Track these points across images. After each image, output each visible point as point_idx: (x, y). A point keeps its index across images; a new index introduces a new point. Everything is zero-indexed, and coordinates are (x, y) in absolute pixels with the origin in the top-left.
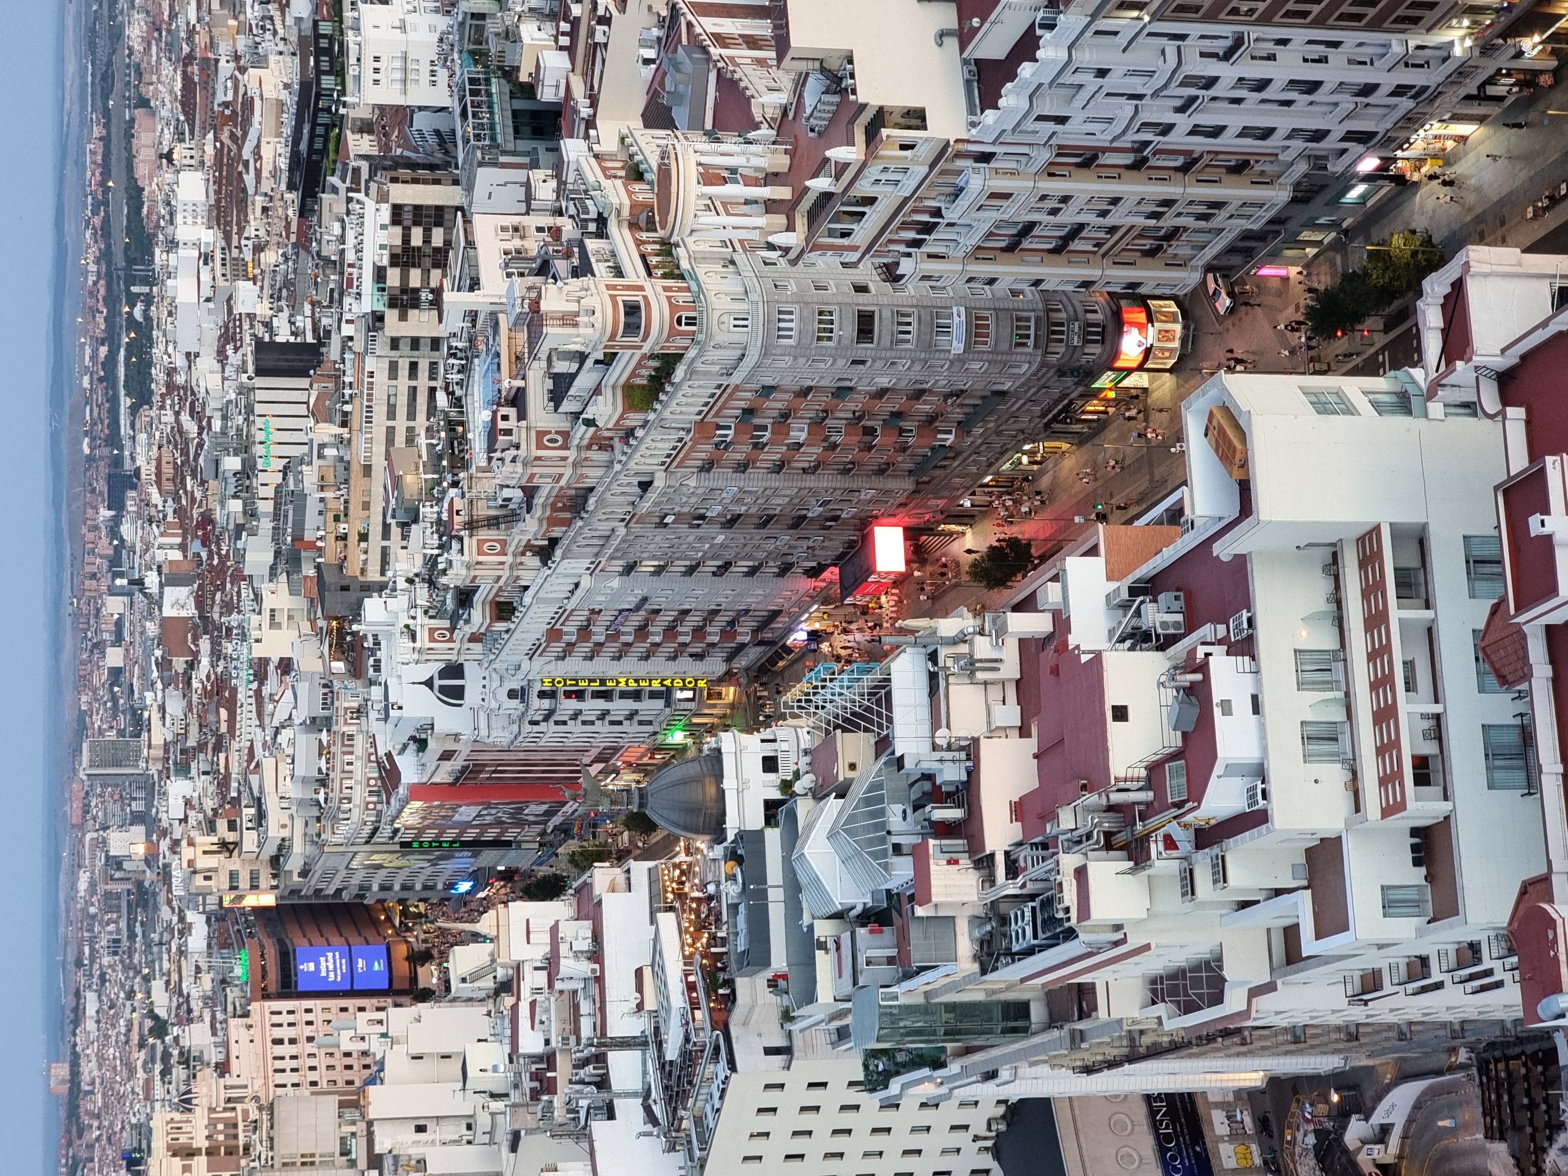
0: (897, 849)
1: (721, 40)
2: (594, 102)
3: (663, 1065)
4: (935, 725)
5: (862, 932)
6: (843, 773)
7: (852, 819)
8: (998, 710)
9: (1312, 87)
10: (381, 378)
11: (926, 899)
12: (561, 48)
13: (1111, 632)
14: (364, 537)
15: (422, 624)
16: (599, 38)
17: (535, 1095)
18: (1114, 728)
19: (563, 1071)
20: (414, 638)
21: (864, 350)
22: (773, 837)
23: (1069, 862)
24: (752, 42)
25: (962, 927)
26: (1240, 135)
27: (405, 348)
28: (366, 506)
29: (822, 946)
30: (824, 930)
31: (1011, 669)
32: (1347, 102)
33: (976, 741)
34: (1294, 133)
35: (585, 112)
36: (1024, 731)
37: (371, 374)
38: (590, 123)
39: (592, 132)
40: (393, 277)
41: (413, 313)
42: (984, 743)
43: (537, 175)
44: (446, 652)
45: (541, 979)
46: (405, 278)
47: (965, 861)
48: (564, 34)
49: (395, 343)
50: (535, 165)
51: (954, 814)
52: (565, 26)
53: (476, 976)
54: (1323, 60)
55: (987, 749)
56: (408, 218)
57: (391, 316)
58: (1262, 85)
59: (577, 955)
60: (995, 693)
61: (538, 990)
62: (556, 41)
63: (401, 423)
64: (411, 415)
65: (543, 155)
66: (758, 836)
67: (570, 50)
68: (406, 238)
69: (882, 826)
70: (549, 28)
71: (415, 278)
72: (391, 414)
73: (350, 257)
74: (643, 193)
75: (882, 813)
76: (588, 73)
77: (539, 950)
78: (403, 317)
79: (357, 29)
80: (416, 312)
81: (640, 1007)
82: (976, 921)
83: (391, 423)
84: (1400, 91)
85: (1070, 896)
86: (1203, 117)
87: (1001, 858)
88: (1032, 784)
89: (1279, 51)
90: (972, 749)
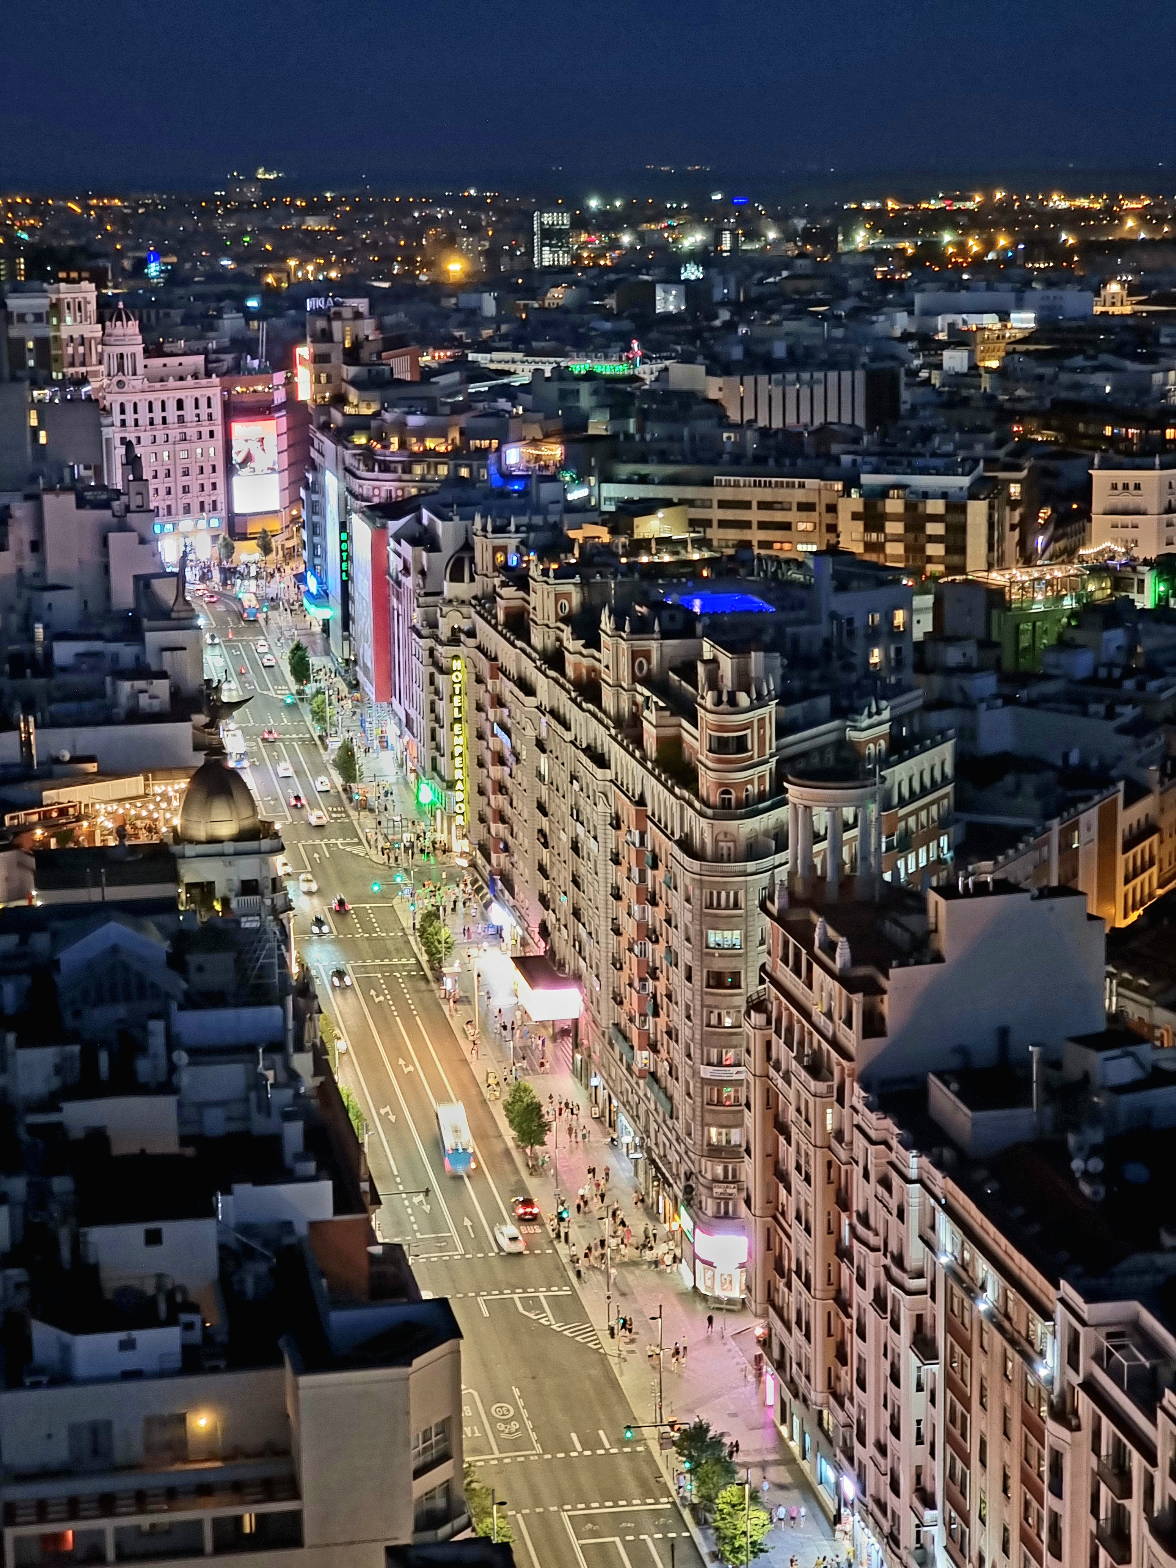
2: (1031, 704)
5: (27, 979)
6: (193, 959)
8: (216, 1113)
9: (895, 1430)
10: (799, 496)
12: (1096, 670)
13: (245, 1227)
14: (643, 480)
16: (1093, 708)
18: (141, 1230)
21: (700, 978)
22: (167, 891)
23: (20, 1185)
26: (860, 1357)
27: (828, 518)
30: (41, 941)
32: (885, 1464)
33: (177, 1090)
34: (862, 1410)
35: (1023, 695)
37: (802, 486)
38: (1009, 700)
39: (1000, 702)
40: (894, 505)
41: (860, 525)
42: (172, 1100)
43: (971, 649)
44: (484, 559)
48: (1110, 673)
49: (832, 508)
51: (104, 1072)
52: (1117, 673)
54: (920, 1441)
55: (167, 1104)
56: (954, 518)
57: (856, 504)
58: (895, 1378)
60: (237, 1110)
62: (1104, 665)
63: (754, 515)
64: (763, 526)
66: (172, 875)
67: (1092, 680)
68: (933, 518)
70: (1117, 657)
71: (894, 528)
72: (764, 505)
73: (919, 462)
76: (1062, 697)
77: (154, 660)
78: (855, 516)
80: (861, 529)
81: (57, 760)
83: (754, 505)
84: (895, 1518)
86: (871, 1317)
87: (53, 1117)
88: (121, 1147)
89: (925, 1395)
90: (167, 1087)
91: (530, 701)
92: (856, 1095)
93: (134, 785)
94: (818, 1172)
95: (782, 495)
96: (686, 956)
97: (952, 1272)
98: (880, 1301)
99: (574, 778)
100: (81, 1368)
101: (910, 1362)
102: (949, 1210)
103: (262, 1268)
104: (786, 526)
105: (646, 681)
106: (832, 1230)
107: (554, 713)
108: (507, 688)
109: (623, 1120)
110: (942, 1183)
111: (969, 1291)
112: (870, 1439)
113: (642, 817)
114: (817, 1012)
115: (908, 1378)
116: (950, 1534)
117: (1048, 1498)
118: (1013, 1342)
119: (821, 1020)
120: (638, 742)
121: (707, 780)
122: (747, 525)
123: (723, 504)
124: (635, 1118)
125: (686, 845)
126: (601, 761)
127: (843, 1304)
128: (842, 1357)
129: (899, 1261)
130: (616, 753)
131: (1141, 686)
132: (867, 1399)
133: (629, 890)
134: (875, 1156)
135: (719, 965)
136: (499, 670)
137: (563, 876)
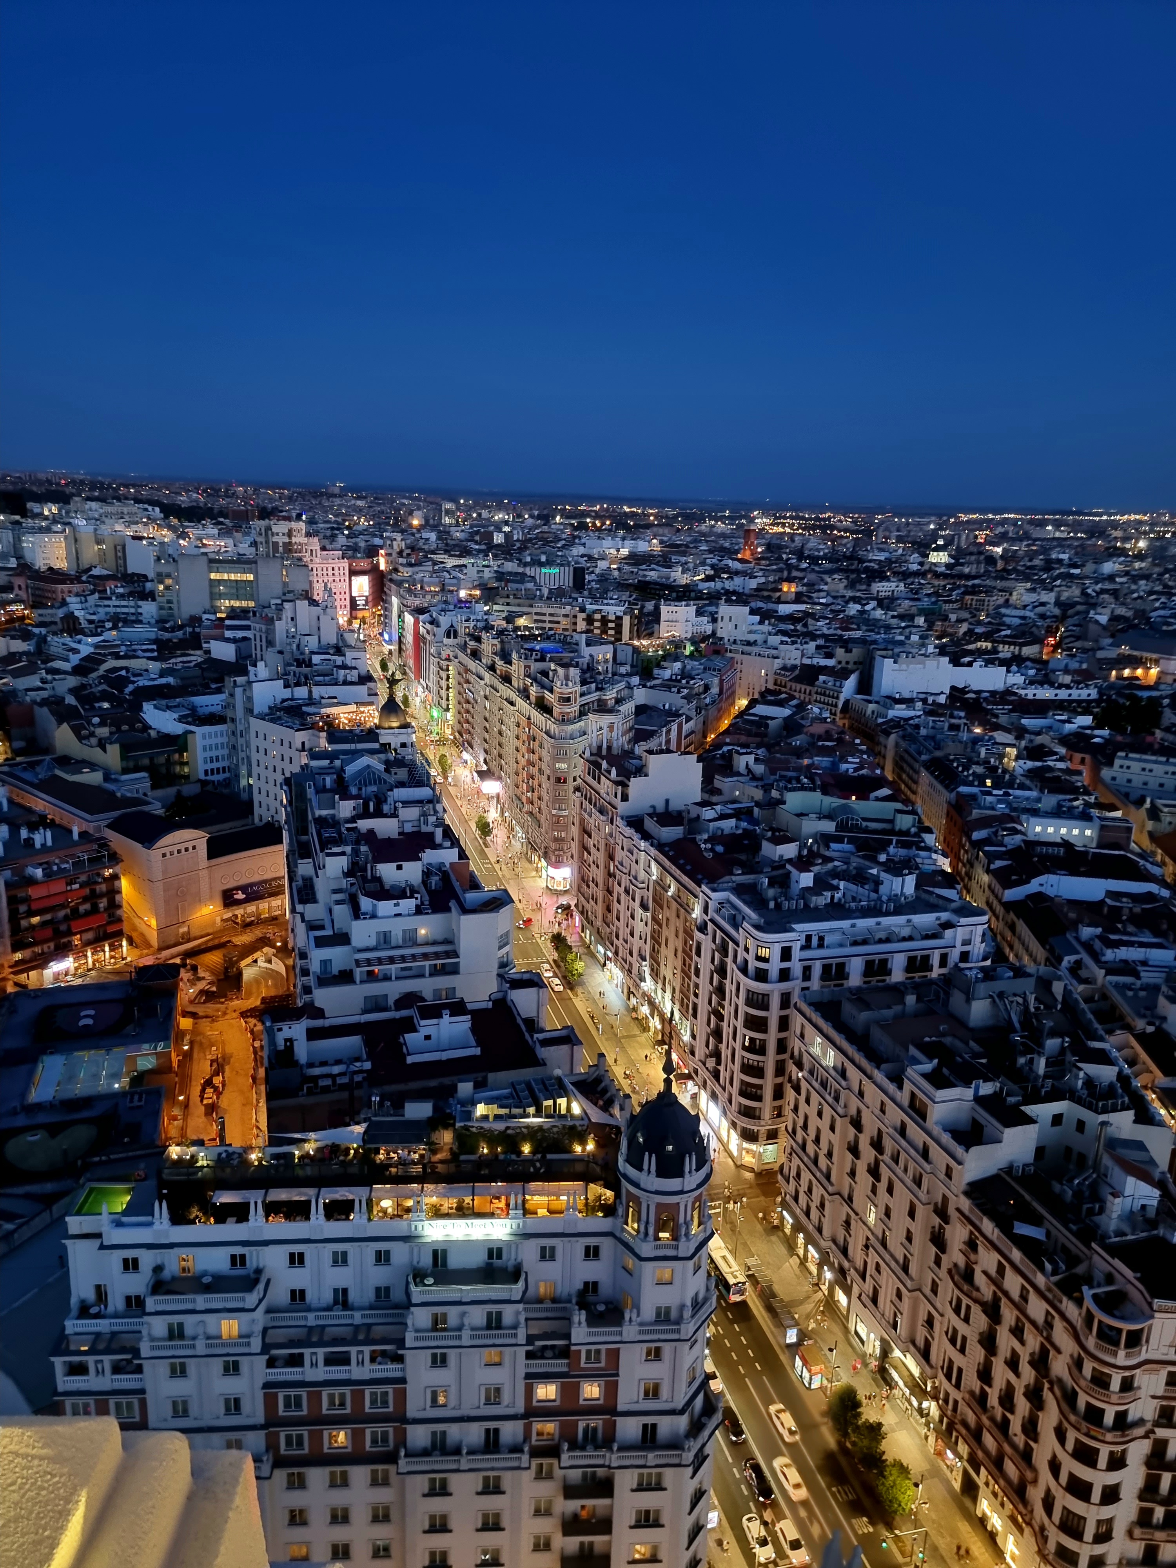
0: (360, 789)
1: (669, 732)
2: (651, 687)
3: (301, 706)
4: (403, 803)
5: (335, 776)
6: (393, 770)
7: (374, 773)
8: (410, 824)
9: (632, 935)
10: (563, 612)
11: (341, 799)
13: (430, 864)
14: (508, 604)
15: (471, 624)
16: (673, 689)
17: (297, 660)
18: (394, 865)
19: (305, 670)
20: (466, 621)
21: (552, 779)
22: (376, 746)
23: (348, 849)
24: (668, 742)
25: (331, 812)
26: (617, 910)
27: (573, 620)
28: (519, 605)
29: (331, 762)
30: (337, 763)
31: (425, 829)
32: (628, 946)
33: (397, 816)
34: (618, 928)
35: (648, 684)
36: (400, 834)
38: (644, 686)
39: (641, 686)
40: (597, 616)
41: (585, 623)
42: (396, 820)
43: (628, 667)
44: (461, 631)
45: (339, 663)
46: (597, 620)
47: (354, 813)
49: (575, 617)
50: (632, 666)
51: (371, 809)
53: (343, 640)
54: (641, 938)
55: (394, 821)
56: (618, 622)
57: (584, 615)
58: (633, 917)
59: (346, 676)
60: (416, 823)
61: (335, 661)
63: (547, 618)
64: (550, 622)
65: (635, 669)
66: (376, 740)
67: (670, 680)
68: (611, 621)
69: (370, 784)
70: (679, 672)
71: (597, 624)
72: (551, 615)
73: (605, 601)
74: (611, 703)
75: (375, 783)
76: (661, 685)
77: (349, 663)
78: (584, 619)
79: (687, 605)
81: (323, 698)
82: (333, 816)
85: (335, 850)
86: (623, 897)
87: (354, 825)
88: (380, 836)
89: (643, 923)
90: (394, 815)
91: (482, 682)
92: (619, 821)
93: (353, 707)
94: (602, 847)
95: (558, 611)
96: (547, 772)
97: (656, 882)
98: (627, 891)
99: (500, 709)
100: (380, 914)
101: (639, 912)
102: (655, 860)
103: (437, 878)
104: (558, 622)
105: (529, 676)
106: (607, 867)
107: (492, 686)
108: (472, 678)
109: (518, 828)
110: (653, 851)
111: (663, 888)
112: (621, 938)
113: (529, 724)
114: (602, 792)
115: (638, 917)
116: (652, 970)
117: (695, 957)
118: (681, 906)
119: (605, 796)
120: (528, 697)
121: (556, 711)
122: (544, 621)
123: (536, 614)
124: (522, 828)
125: (547, 733)
126: (512, 704)
127: (610, 892)
128: (609, 909)
129: (636, 878)
130: (519, 701)
131: (688, 682)
132: (621, 924)
133: (523, 749)
134: (627, 843)
135: (559, 775)
136: (467, 670)
137: (495, 743)
